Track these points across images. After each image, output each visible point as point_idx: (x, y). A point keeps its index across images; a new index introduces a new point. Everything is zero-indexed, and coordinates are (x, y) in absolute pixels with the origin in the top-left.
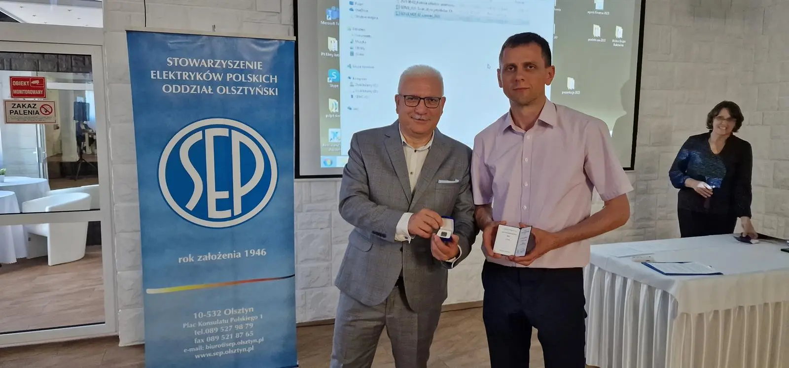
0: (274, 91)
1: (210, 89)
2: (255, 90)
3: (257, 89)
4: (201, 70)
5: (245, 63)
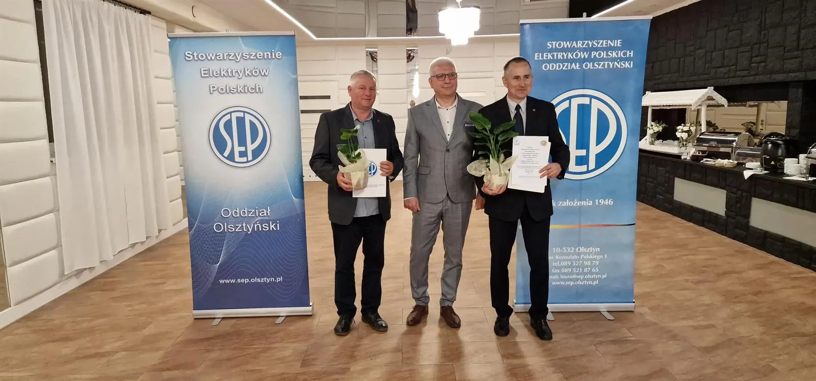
0: (630, 64)
1: (578, 65)
2: (613, 65)
3: (616, 63)
4: (572, 50)
5: (607, 42)
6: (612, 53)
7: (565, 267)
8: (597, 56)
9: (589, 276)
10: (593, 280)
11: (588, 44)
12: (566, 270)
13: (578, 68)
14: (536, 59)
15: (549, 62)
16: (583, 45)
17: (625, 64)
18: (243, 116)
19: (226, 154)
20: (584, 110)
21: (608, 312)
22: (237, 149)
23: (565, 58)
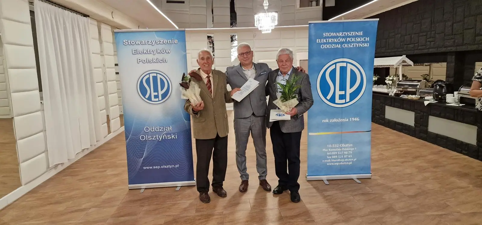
0: (367, 45)
1: (340, 45)
3: (360, 44)
4: (337, 37)
5: (355, 33)
6: (358, 39)
7: (334, 155)
8: (350, 40)
9: (346, 160)
10: (349, 162)
11: (345, 34)
12: (334, 157)
13: (340, 47)
14: (317, 42)
15: (324, 44)
16: (342, 34)
17: (365, 44)
18: (156, 75)
19: (147, 96)
20: (343, 70)
21: (357, 179)
22: (153, 94)
23: (333, 41)
